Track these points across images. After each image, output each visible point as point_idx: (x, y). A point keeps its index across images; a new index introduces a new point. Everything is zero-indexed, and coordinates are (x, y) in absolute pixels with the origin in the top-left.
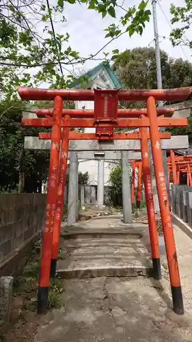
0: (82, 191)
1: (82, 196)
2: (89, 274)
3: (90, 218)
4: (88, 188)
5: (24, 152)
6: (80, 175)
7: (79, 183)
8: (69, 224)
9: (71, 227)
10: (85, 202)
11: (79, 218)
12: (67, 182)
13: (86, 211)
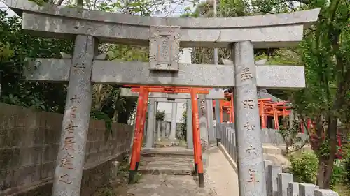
0: (159, 126)
1: (159, 129)
2: (157, 172)
3: (163, 146)
4: (163, 124)
5: (119, 97)
6: (158, 112)
7: (156, 119)
8: (147, 148)
9: (149, 150)
10: (161, 135)
11: (155, 146)
12: (147, 118)
13: (161, 141)
